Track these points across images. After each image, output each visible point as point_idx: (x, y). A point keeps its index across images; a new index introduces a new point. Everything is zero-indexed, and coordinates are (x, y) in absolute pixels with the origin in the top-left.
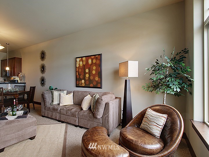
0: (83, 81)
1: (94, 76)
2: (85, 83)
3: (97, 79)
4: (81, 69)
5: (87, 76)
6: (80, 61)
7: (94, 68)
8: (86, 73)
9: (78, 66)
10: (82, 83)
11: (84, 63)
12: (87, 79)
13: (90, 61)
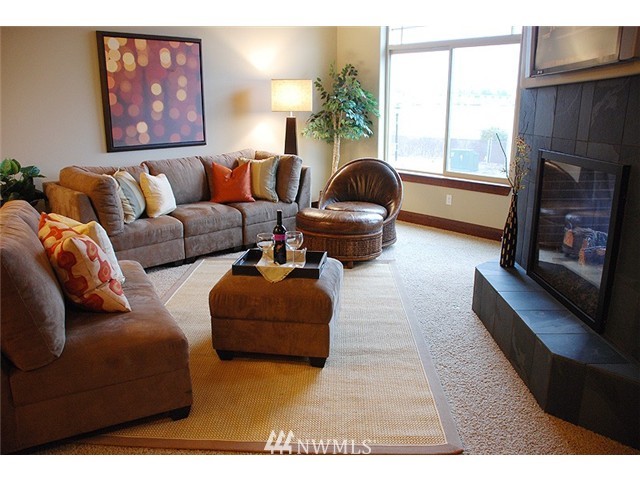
0: (142, 127)
1: (183, 106)
2: (150, 131)
3: (193, 116)
4: (131, 81)
5: (158, 106)
6: (122, 50)
7: (182, 81)
8: (155, 98)
9: (112, 67)
10: (138, 134)
11: (144, 61)
12: (156, 118)
13: (165, 57)
